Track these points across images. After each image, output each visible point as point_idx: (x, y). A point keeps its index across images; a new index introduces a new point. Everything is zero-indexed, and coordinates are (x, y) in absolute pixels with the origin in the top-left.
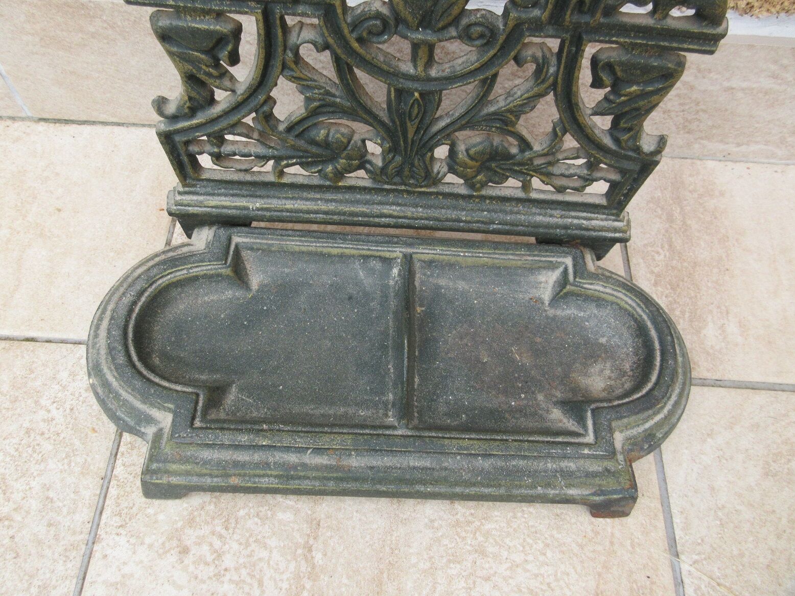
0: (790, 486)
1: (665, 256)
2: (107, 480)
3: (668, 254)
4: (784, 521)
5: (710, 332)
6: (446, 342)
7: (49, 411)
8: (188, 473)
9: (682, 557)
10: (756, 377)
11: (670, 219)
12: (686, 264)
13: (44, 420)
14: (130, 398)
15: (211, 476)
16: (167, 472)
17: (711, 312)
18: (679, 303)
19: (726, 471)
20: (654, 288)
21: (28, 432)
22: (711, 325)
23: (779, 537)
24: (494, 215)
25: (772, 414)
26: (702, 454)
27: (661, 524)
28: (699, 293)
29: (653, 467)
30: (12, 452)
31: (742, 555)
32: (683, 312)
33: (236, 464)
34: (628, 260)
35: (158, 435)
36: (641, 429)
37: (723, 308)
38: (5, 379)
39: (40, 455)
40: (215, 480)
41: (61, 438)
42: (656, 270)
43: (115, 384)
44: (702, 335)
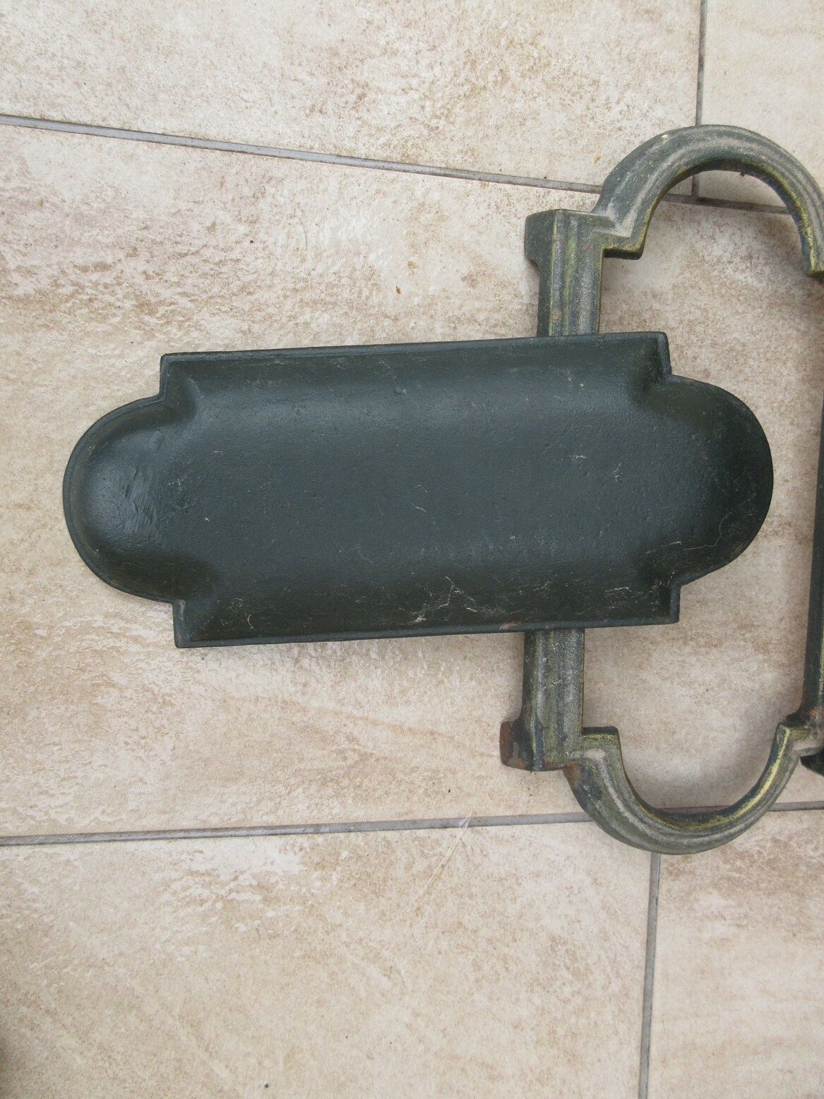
0: (541, 964)
1: (812, 858)
2: (544, 183)
3: (814, 861)
4: (506, 950)
5: (714, 901)
7: (618, 103)
8: (565, 262)
9: (469, 831)
10: (661, 948)
12: (801, 883)
13: (608, 99)
14: (648, 186)
15: (562, 288)
16: (566, 238)
17: (740, 905)
18: (752, 866)
19: (556, 894)
20: (769, 837)
21: (595, 83)
22: (723, 903)
23: (490, 941)
25: (619, 959)
26: (574, 869)
27: (502, 811)
28: (764, 894)
29: (559, 811)
30: (573, 70)
31: (471, 896)
32: (739, 870)
33: (575, 315)
34: (806, 809)
35: (607, 223)
37: (745, 922)
38: (654, 43)
39: (570, 103)
40: (557, 293)
41: (588, 123)
42: (793, 844)
43: (665, 165)
44: (711, 890)
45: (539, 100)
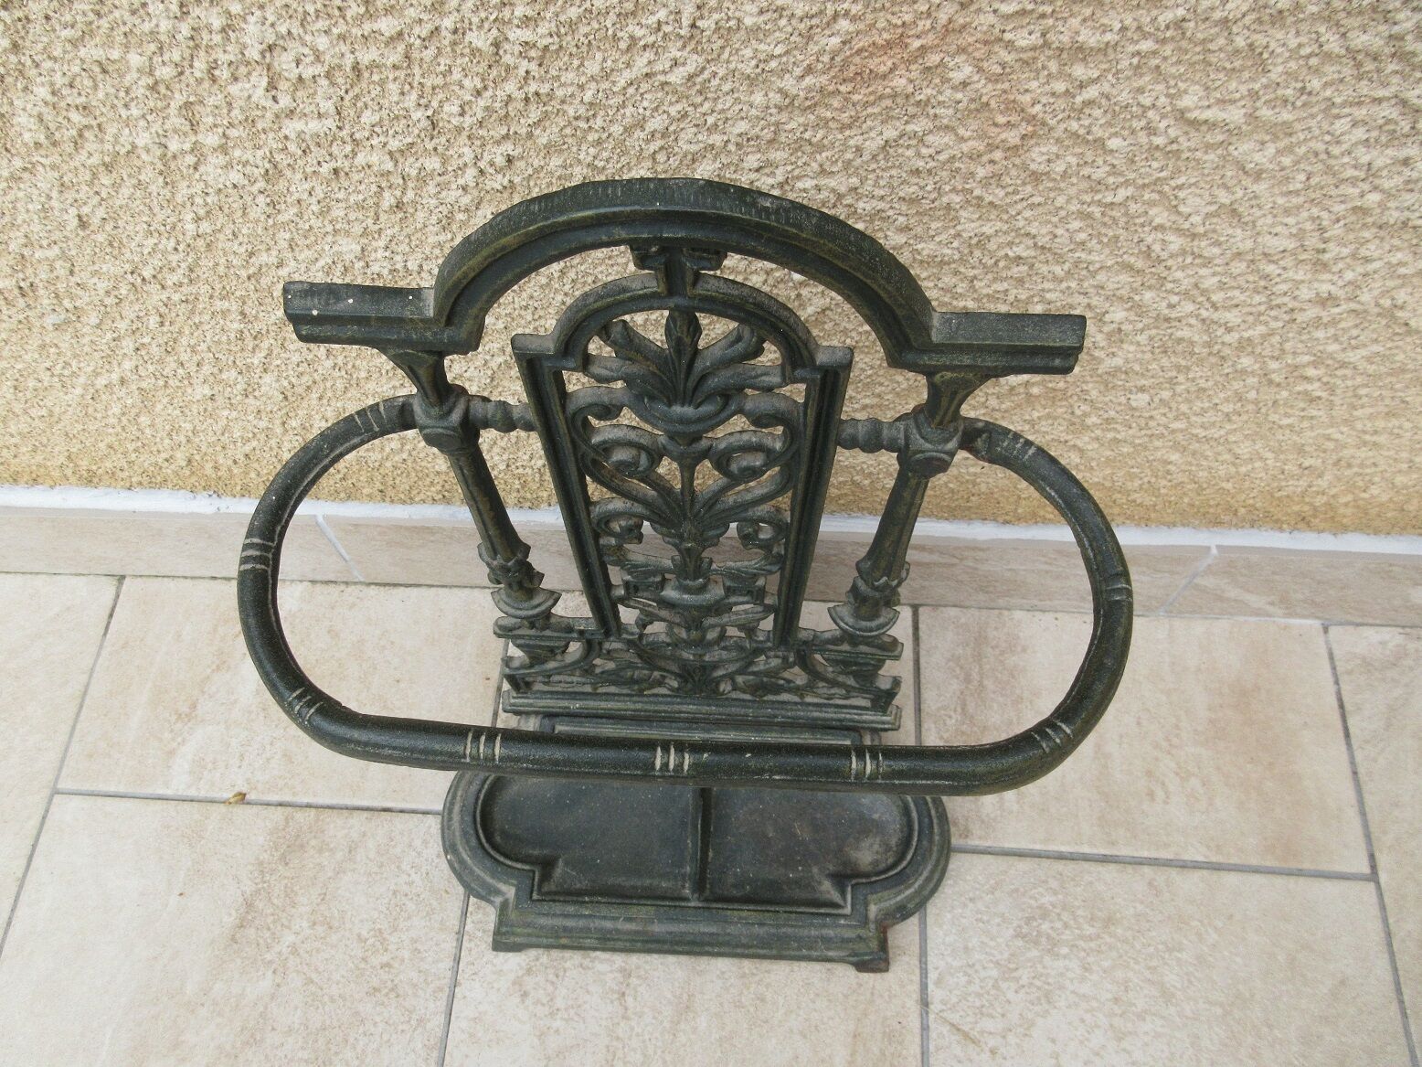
0: (1037, 947)
2: (461, 934)
6: (737, 818)
7: (409, 875)
8: (529, 935)
9: (931, 1007)
10: (1025, 845)
11: (968, 680)
13: (406, 883)
14: (482, 874)
15: (546, 937)
16: (514, 934)
19: (981, 933)
21: (395, 893)
24: (777, 712)
25: (1033, 880)
26: (962, 917)
27: (917, 979)
30: (385, 910)
33: (565, 929)
34: (920, 726)
35: (505, 904)
36: (893, 902)
38: (372, 847)
39: (407, 913)
40: (548, 939)
41: (422, 899)
43: (469, 861)
45: (404, 937)
